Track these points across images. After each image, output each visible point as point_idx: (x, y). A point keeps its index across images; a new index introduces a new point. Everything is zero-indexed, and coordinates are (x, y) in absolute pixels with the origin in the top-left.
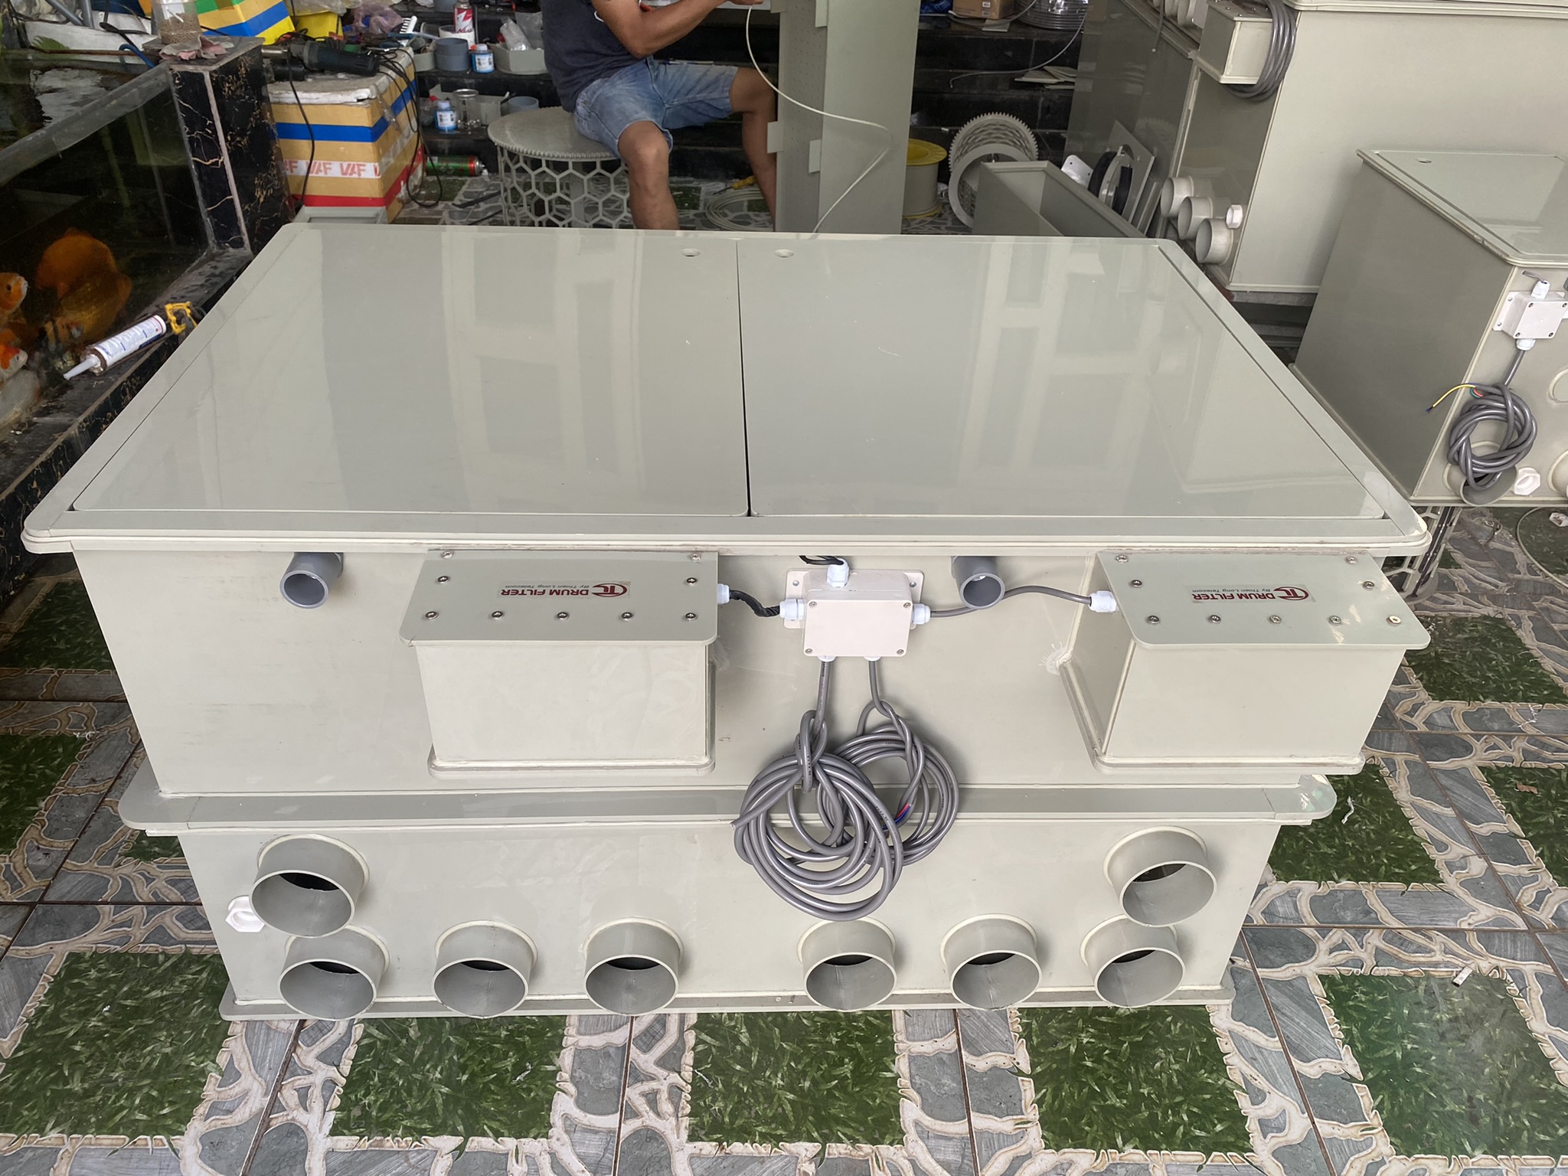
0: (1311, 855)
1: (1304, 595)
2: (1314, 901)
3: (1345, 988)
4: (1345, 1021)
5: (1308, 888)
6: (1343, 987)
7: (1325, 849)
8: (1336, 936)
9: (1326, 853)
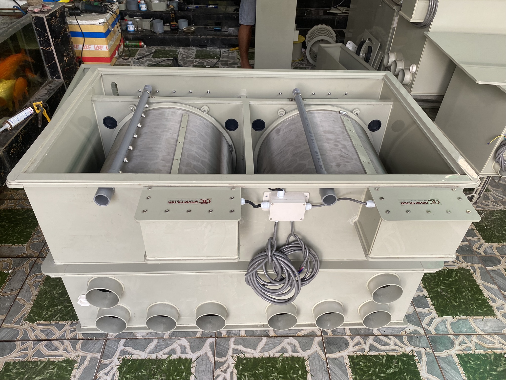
0: (449, 306)
1: (438, 202)
2: (452, 324)
3: (466, 359)
4: (467, 372)
5: (449, 319)
6: (465, 359)
7: (454, 303)
8: (461, 338)
9: (454, 305)
